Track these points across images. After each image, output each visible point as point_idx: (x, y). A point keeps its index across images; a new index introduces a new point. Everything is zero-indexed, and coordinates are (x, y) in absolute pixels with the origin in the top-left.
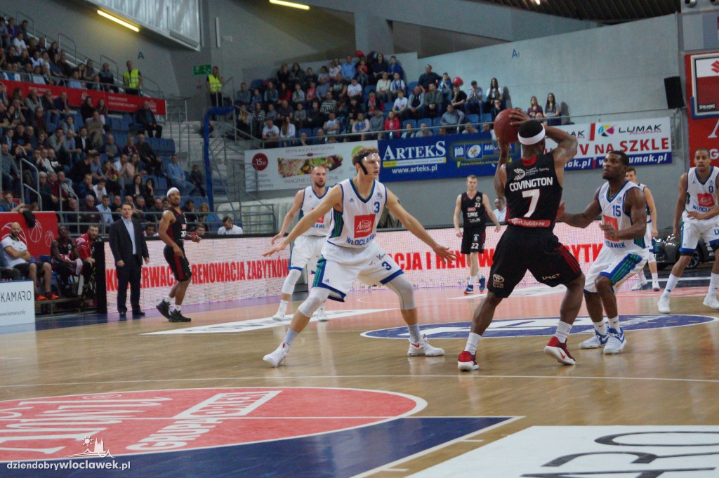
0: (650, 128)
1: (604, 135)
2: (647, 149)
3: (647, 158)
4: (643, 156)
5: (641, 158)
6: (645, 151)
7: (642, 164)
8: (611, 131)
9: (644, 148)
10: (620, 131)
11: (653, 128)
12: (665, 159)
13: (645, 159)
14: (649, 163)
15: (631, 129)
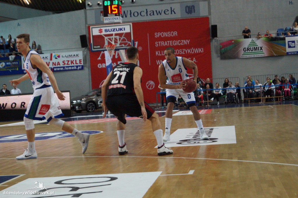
0: (74, 55)
1: (56, 58)
2: (74, 64)
3: (73, 67)
4: (72, 67)
5: (71, 68)
6: (73, 65)
7: (72, 70)
8: (59, 57)
9: (72, 63)
10: (62, 57)
11: (76, 55)
12: (81, 68)
13: (73, 68)
14: (74, 70)
15: (67, 56)
